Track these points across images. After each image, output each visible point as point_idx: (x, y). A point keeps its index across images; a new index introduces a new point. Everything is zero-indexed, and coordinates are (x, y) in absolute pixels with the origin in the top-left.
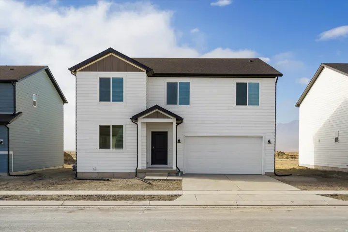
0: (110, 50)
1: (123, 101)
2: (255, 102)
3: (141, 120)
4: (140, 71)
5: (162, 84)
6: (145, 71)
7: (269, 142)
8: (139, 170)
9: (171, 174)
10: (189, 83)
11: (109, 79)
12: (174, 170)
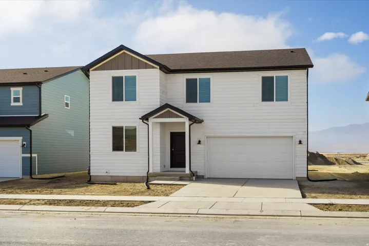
0: (122, 48)
1: (135, 100)
2: (284, 97)
3: (152, 120)
4: (153, 67)
5: (180, 81)
6: (158, 67)
7: (300, 142)
8: (150, 173)
9: (184, 178)
10: (209, 79)
11: (122, 77)
12: (187, 174)
